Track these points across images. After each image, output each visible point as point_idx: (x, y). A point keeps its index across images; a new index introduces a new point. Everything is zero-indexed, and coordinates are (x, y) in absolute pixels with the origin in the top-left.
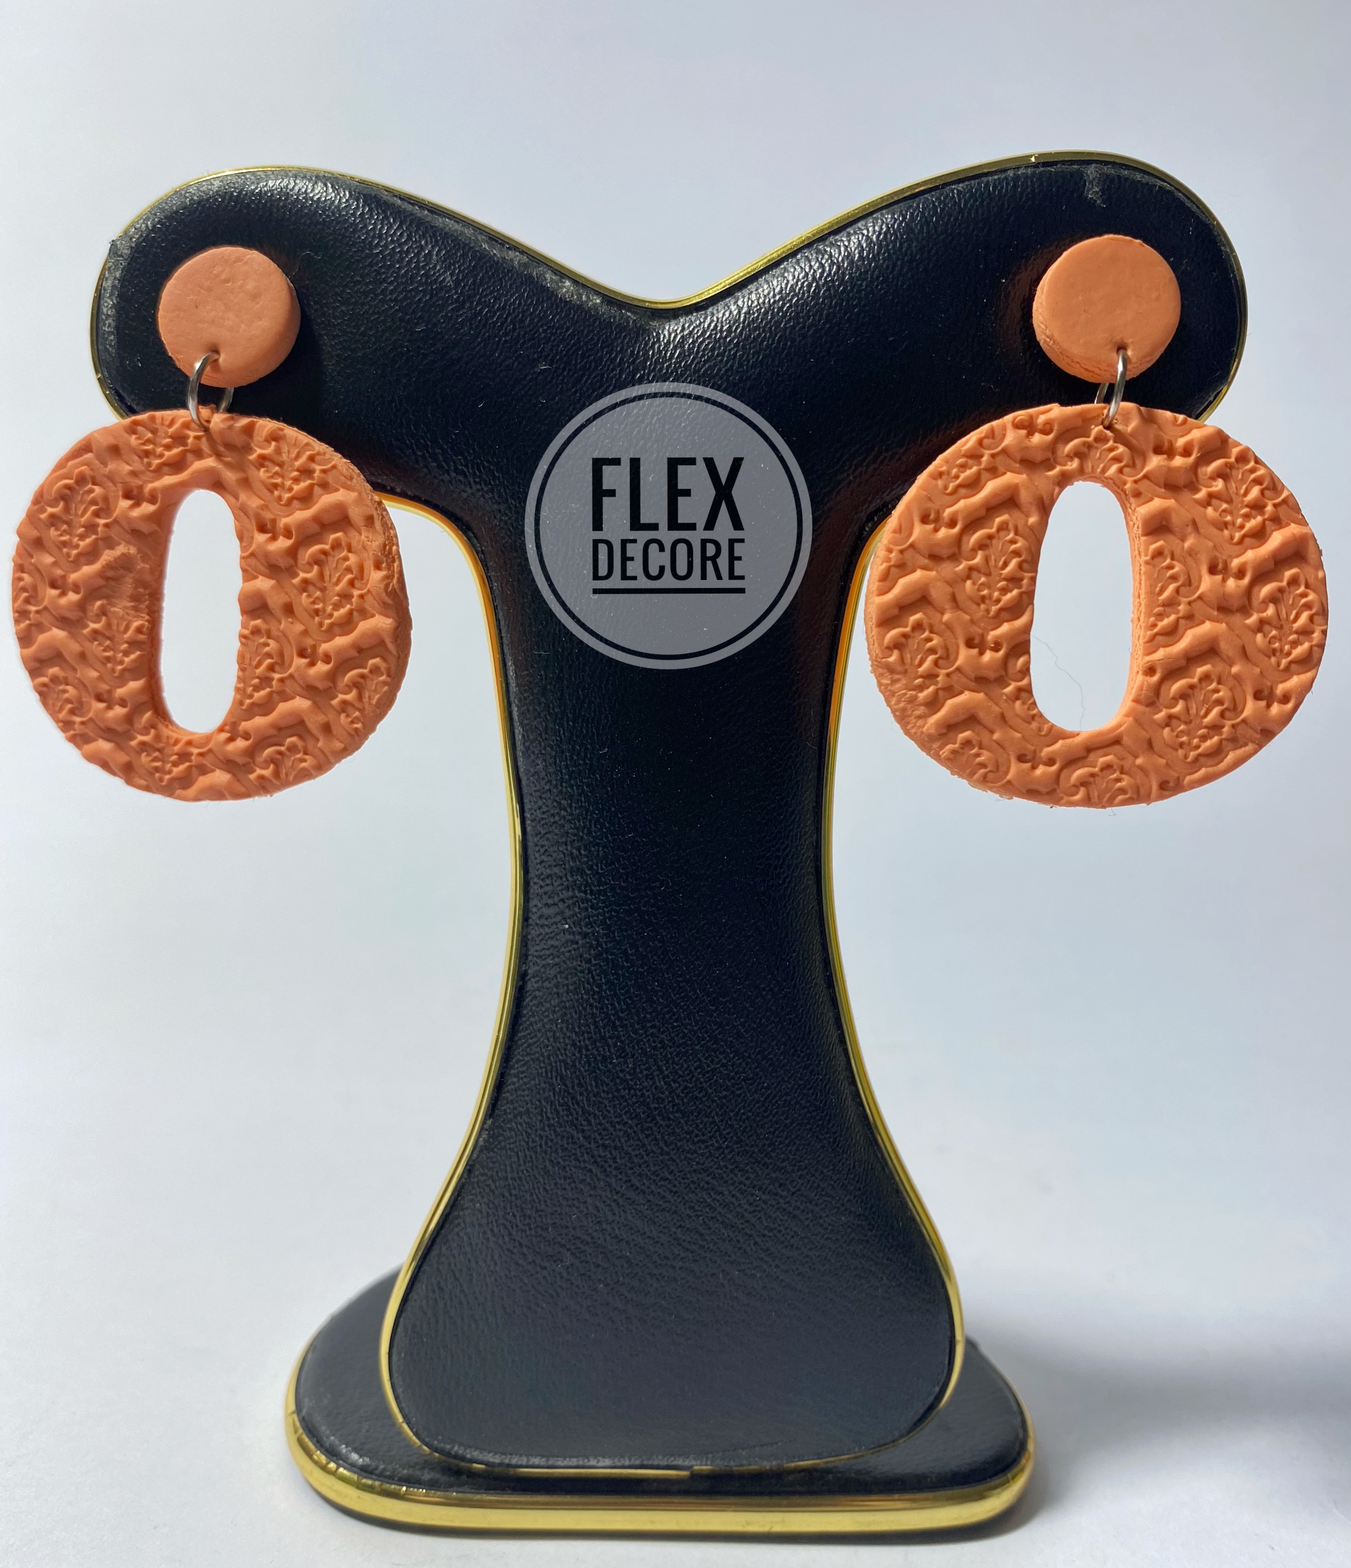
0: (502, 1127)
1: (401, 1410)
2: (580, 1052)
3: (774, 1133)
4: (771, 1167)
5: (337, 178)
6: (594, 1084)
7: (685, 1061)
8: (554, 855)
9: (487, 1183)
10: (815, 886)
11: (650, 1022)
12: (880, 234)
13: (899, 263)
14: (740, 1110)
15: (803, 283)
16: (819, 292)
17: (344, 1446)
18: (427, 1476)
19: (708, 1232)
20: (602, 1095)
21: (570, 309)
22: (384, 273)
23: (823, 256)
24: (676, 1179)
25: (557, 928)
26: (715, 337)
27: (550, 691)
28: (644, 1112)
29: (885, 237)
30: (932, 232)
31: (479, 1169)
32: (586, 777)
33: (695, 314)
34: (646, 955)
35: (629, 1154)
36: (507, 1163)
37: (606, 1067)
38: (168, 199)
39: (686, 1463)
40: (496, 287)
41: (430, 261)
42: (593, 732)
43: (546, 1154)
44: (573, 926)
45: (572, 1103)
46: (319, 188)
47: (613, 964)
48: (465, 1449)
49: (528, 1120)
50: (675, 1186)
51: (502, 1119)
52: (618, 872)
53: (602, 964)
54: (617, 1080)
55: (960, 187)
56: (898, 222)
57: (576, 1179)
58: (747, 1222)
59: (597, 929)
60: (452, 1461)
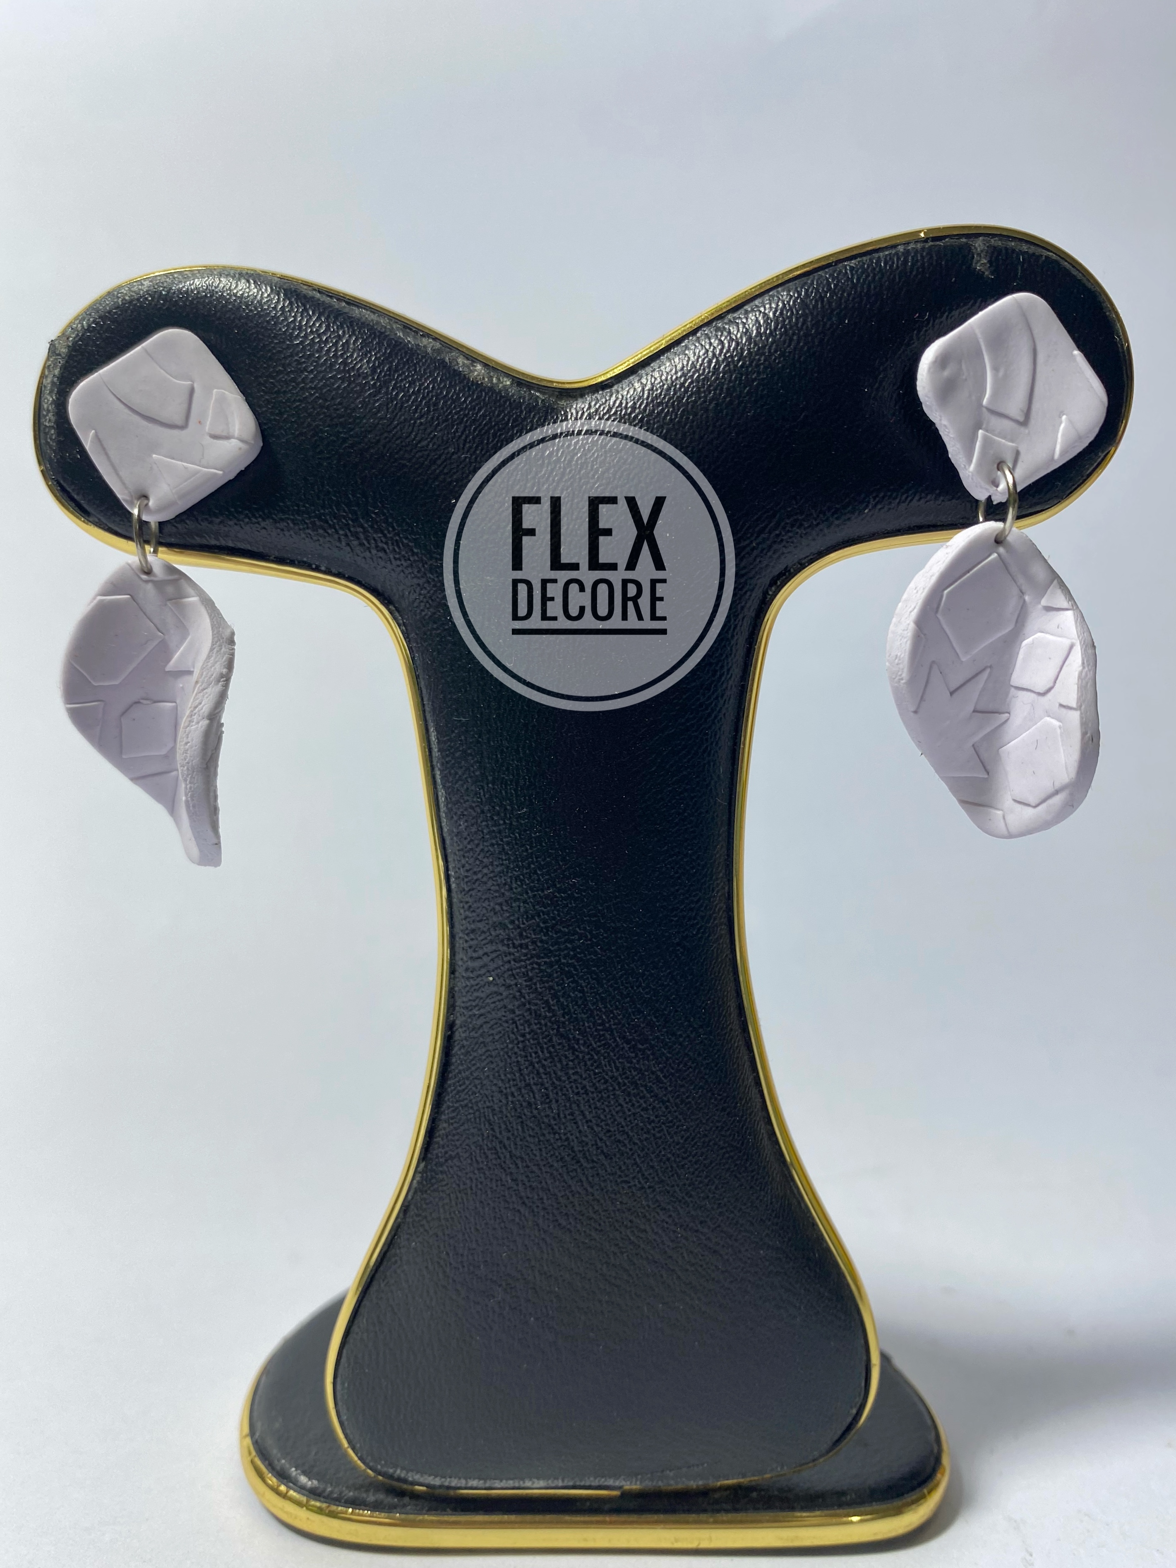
0: (434, 1171)
2: (507, 1098)
3: (693, 1173)
4: (691, 1205)
5: (259, 275)
6: (520, 1129)
7: (607, 1106)
8: (478, 911)
9: (422, 1223)
10: (728, 936)
11: (573, 1068)
12: (776, 311)
13: (795, 338)
14: (660, 1152)
15: (704, 359)
16: (719, 367)
17: (293, 1469)
18: (371, 1498)
19: (632, 1267)
20: (528, 1138)
21: (481, 391)
22: (304, 362)
23: (722, 333)
24: (600, 1219)
25: (482, 980)
26: (620, 413)
27: (471, 754)
28: (568, 1155)
29: (781, 313)
30: (827, 307)
31: (413, 1211)
32: (506, 837)
33: (600, 392)
34: (567, 1006)
35: (555, 1195)
36: (440, 1204)
37: (531, 1112)
38: (101, 300)
39: (617, 1483)
40: (411, 372)
41: (348, 349)
42: (511, 793)
43: (476, 1195)
44: (497, 979)
45: (501, 1148)
46: (242, 284)
47: (536, 1015)
48: (407, 1473)
49: (458, 1164)
50: (600, 1225)
51: (434, 1163)
52: (538, 926)
53: (525, 1014)
54: (543, 1126)
55: (853, 263)
56: (793, 298)
57: (505, 1220)
58: (670, 1257)
59: (520, 981)
60: (395, 1483)
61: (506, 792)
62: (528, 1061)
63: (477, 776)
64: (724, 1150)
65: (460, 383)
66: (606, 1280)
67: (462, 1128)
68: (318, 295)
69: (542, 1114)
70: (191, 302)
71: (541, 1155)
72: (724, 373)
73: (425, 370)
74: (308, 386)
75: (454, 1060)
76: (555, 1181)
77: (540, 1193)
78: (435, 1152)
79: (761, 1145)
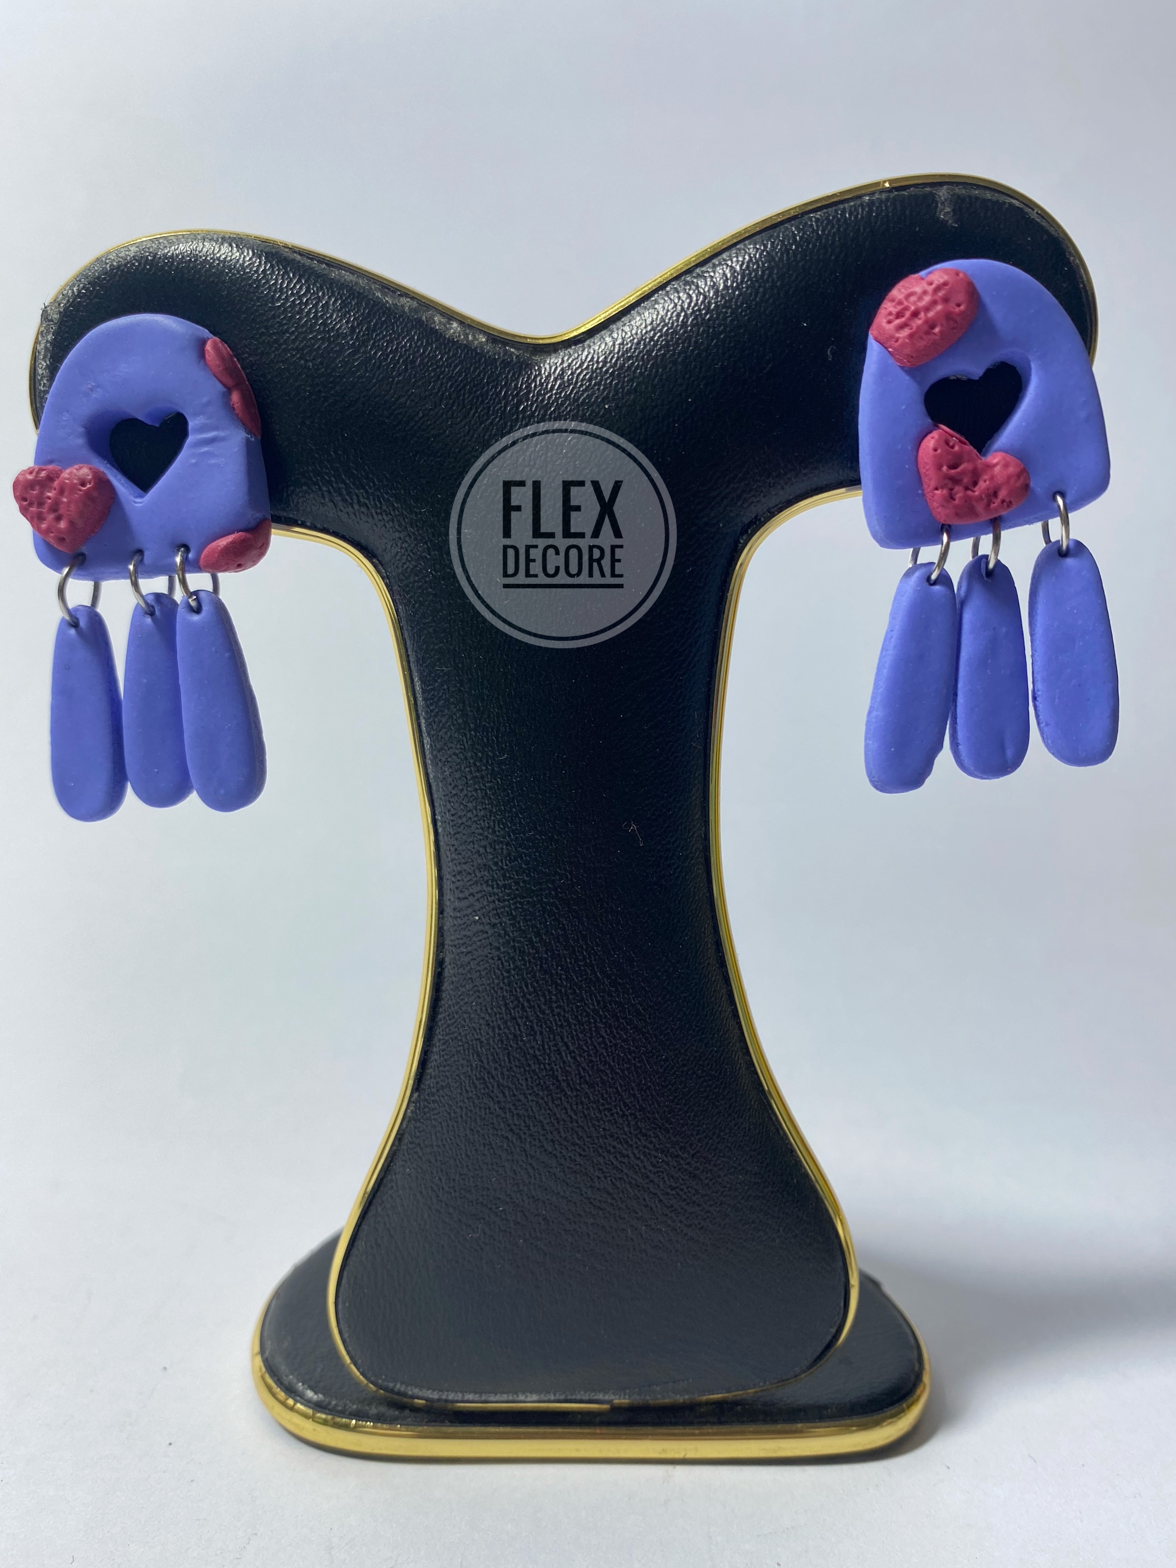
0: (426, 1100)
1: (348, 1353)
2: (494, 1031)
4: (671, 1131)
5: (241, 238)
6: (507, 1060)
7: (589, 1037)
8: (463, 853)
9: (415, 1150)
10: (705, 875)
11: (556, 1002)
12: (743, 264)
14: (641, 1081)
15: (673, 313)
16: (688, 321)
17: (300, 1384)
19: (616, 1191)
20: (515, 1069)
21: (457, 349)
22: (285, 324)
23: (691, 287)
24: (584, 1144)
25: (469, 919)
26: (592, 368)
27: (453, 703)
28: (553, 1084)
29: (748, 266)
30: (793, 259)
31: (407, 1138)
32: (488, 782)
33: (573, 348)
34: (550, 943)
35: (541, 1122)
36: (433, 1132)
37: (517, 1044)
38: (90, 266)
39: (607, 1398)
40: (389, 331)
41: (327, 310)
42: (492, 740)
43: (466, 1124)
44: (482, 917)
45: (488, 1078)
46: (225, 248)
47: (520, 952)
48: (407, 1387)
49: (449, 1093)
50: (584, 1151)
51: (427, 1092)
52: (521, 867)
53: (510, 951)
54: (528, 1056)
55: (818, 215)
56: (760, 251)
57: (494, 1146)
58: (652, 1181)
59: (504, 920)
60: (396, 1397)
61: (488, 739)
62: (513, 995)
63: (459, 724)
64: (702, 1079)
65: (436, 341)
66: (591, 1203)
67: (452, 1059)
68: (298, 258)
69: (528, 1045)
70: (177, 266)
71: (527, 1085)
72: (692, 325)
73: (402, 329)
74: (290, 347)
75: (444, 995)
76: (541, 1109)
77: (527, 1121)
78: (427, 1083)
79: (738, 1074)
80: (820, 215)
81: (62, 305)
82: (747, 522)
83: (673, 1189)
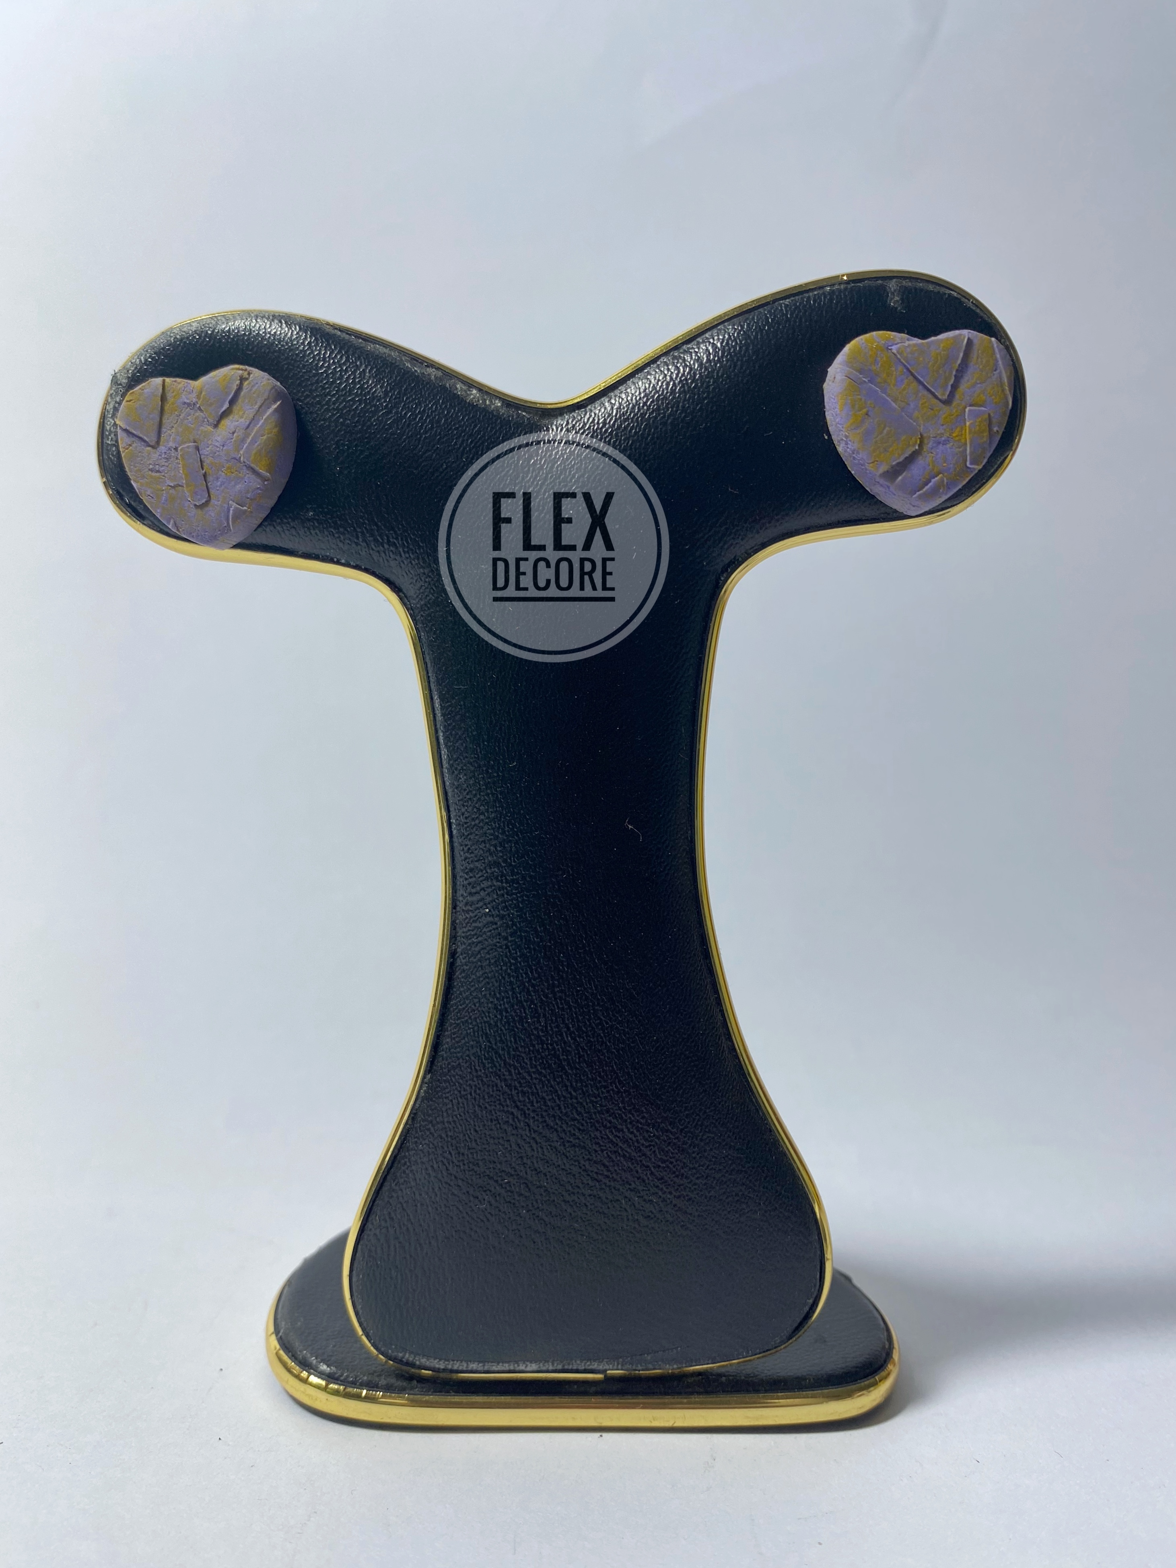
0: (438, 1080)
1: (361, 1324)
2: (501, 1014)
3: (663, 1079)
4: (662, 1108)
5: (289, 316)
6: (513, 1041)
7: (587, 1019)
8: (476, 852)
9: (428, 1127)
10: (691, 874)
11: (558, 987)
12: (723, 341)
14: (634, 1060)
15: (663, 383)
16: (676, 388)
17: (314, 1358)
19: (611, 1164)
20: (520, 1049)
21: (476, 411)
22: (328, 388)
23: (678, 361)
24: (583, 1120)
25: (480, 912)
26: (593, 428)
27: (469, 717)
28: (555, 1063)
30: (765, 337)
31: (420, 1116)
32: (499, 787)
33: (576, 411)
34: (553, 932)
35: (543, 1098)
36: (444, 1109)
37: (523, 1025)
38: (156, 339)
39: (601, 1367)
40: (417, 395)
41: (364, 377)
44: (492, 910)
45: (496, 1057)
47: (526, 940)
48: (415, 1357)
49: (460, 1073)
50: (582, 1125)
51: (439, 1073)
52: (527, 864)
53: (517, 940)
54: (532, 1037)
55: (787, 301)
56: (737, 331)
57: (500, 1121)
58: (644, 1155)
59: (512, 911)
60: (404, 1368)
62: (520, 980)
63: (474, 736)
64: (690, 1059)
66: (588, 1175)
67: (463, 1041)
68: (339, 333)
69: (532, 1027)
70: (233, 339)
71: (531, 1064)
72: (680, 392)
73: (429, 394)
74: (331, 408)
75: (455, 983)
76: (543, 1087)
77: (531, 1097)
78: (439, 1063)
79: (722, 1056)
80: (789, 302)
81: (130, 371)
82: (727, 562)
83: (664, 1162)
